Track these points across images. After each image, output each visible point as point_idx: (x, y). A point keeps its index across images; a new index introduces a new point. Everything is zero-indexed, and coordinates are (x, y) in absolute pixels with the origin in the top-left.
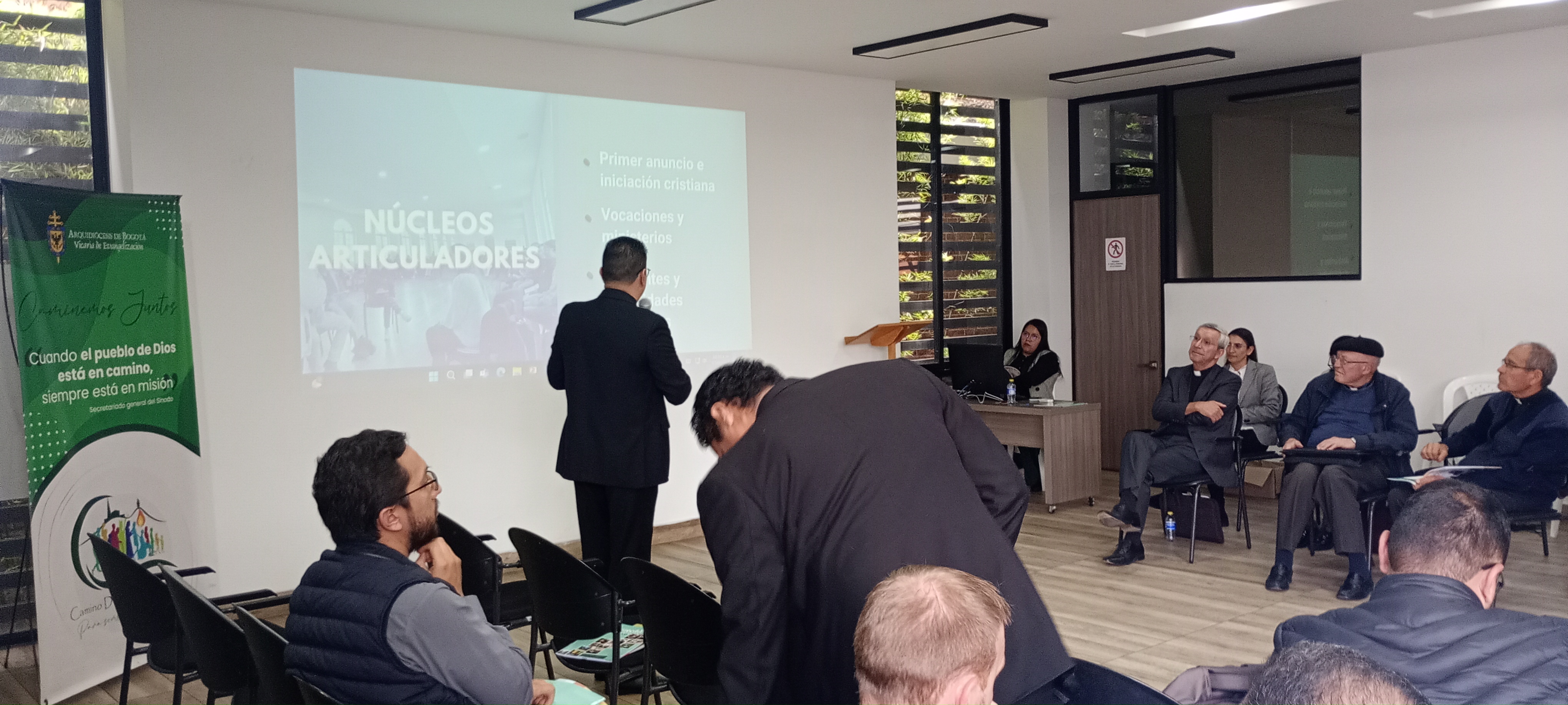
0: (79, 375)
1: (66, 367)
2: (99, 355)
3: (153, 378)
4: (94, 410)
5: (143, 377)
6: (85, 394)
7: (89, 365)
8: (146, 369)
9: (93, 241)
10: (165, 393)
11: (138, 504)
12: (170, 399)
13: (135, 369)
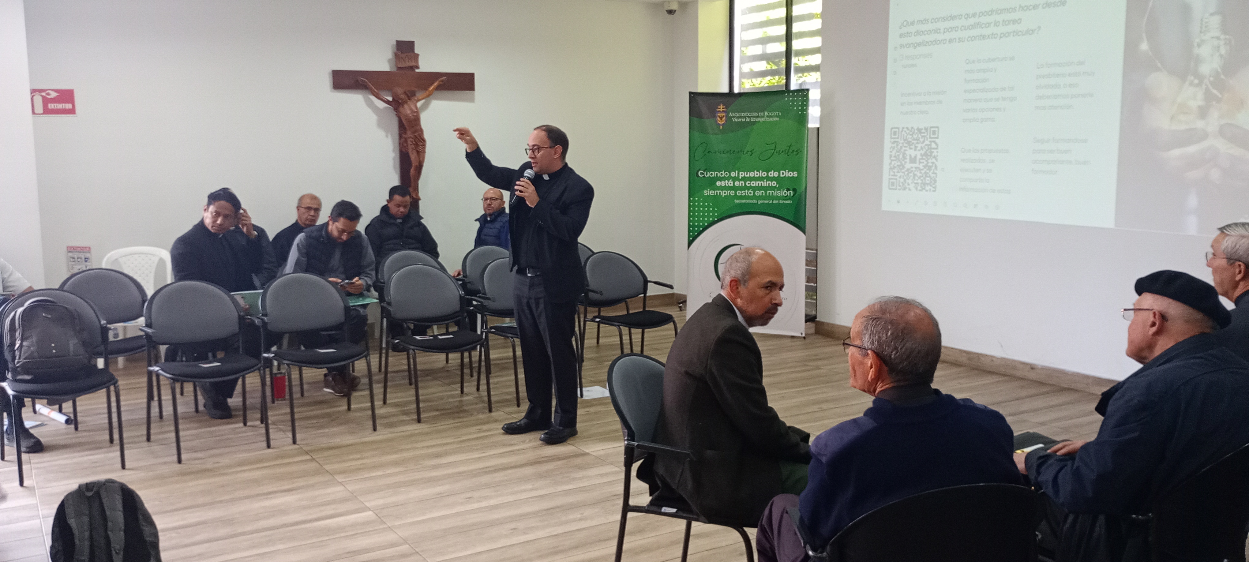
0: (730, 183)
1: (721, 179)
2: (742, 174)
3: (779, 189)
4: (737, 201)
5: (773, 188)
6: (732, 193)
7: (735, 179)
8: (774, 184)
10: (786, 198)
12: (789, 202)
13: (766, 184)
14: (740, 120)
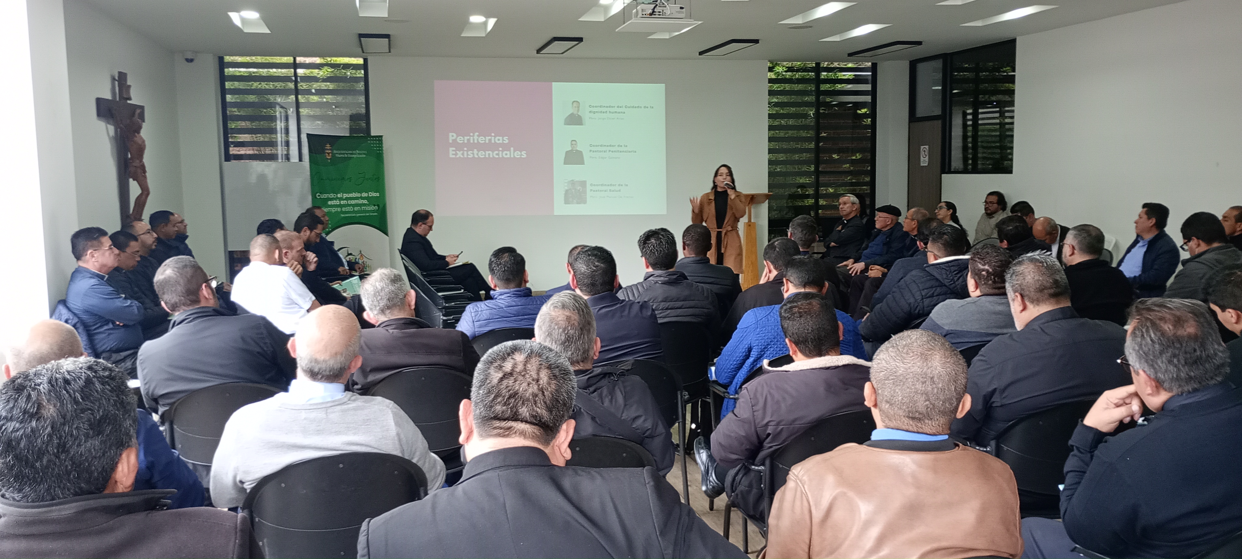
0: (337, 202)
1: (331, 199)
2: (345, 195)
3: (368, 205)
4: (342, 215)
5: (364, 205)
6: (339, 209)
7: (341, 199)
8: (365, 202)
9: (344, 154)
10: (373, 211)
11: (361, 251)
12: (376, 214)
13: (361, 202)
14: (341, 156)
